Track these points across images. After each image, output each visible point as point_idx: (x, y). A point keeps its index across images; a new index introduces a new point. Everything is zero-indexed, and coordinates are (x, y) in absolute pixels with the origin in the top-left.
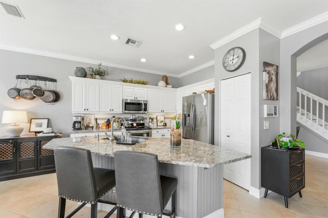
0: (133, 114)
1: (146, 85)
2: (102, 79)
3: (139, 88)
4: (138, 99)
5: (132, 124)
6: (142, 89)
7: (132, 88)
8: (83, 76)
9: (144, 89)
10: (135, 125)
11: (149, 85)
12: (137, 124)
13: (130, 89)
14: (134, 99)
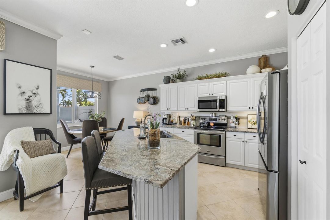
0: (212, 112)
1: (226, 76)
2: (182, 81)
3: (215, 83)
4: (214, 95)
5: (209, 124)
6: (219, 82)
7: (207, 84)
8: (167, 82)
9: (222, 82)
10: (212, 124)
11: (230, 76)
12: (215, 124)
13: (205, 86)
14: (209, 96)
